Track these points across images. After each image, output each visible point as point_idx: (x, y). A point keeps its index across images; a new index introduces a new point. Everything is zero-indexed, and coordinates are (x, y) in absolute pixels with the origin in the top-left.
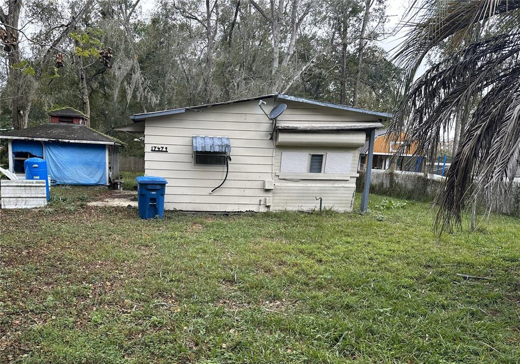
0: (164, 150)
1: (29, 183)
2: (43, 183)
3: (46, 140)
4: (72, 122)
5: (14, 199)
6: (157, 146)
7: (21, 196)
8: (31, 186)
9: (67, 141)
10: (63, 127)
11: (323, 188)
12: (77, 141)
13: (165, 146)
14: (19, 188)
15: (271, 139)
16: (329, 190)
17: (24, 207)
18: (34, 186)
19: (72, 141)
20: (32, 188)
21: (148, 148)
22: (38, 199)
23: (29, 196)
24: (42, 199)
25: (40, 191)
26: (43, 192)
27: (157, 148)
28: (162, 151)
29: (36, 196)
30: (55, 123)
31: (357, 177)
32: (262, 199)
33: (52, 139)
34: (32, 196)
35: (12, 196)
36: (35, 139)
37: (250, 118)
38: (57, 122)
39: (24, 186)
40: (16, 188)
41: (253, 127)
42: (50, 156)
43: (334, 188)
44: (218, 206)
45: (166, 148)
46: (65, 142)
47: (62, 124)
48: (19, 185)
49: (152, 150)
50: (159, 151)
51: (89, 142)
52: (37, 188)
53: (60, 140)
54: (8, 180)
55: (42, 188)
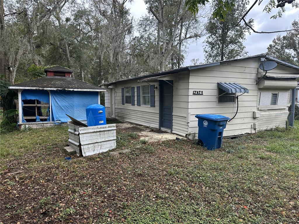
0: (201, 93)
1: (103, 128)
2: (113, 127)
3: (55, 89)
4: (65, 76)
5: (92, 145)
6: (196, 90)
7: (98, 141)
8: (105, 131)
9: (72, 90)
10: (59, 80)
11: (277, 114)
12: (79, 90)
13: (201, 90)
14: (95, 134)
15: (257, 84)
16: (279, 115)
17: (101, 151)
18: (107, 131)
19: (75, 90)
20: (106, 133)
21: (191, 92)
22: (110, 142)
23: (104, 140)
24: (113, 142)
25: (111, 134)
26: (113, 135)
27: (196, 92)
28: (199, 94)
29: (109, 139)
30: (51, 76)
31: (289, 107)
32: (252, 124)
33: (59, 89)
34: (106, 140)
35: (90, 142)
36: (45, 89)
37: (247, 70)
38: (52, 76)
39: (100, 131)
40: (92, 134)
41: (248, 76)
42: (56, 101)
43: (281, 114)
44: (231, 132)
45: (202, 92)
46: (70, 91)
47: (56, 77)
48: (96, 131)
49: (193, 94)
50: (198, 94)
51: (88, 90)
52: (109, 132)
53: (66, 89)
54: (85, 128)
55: (112, 132)
